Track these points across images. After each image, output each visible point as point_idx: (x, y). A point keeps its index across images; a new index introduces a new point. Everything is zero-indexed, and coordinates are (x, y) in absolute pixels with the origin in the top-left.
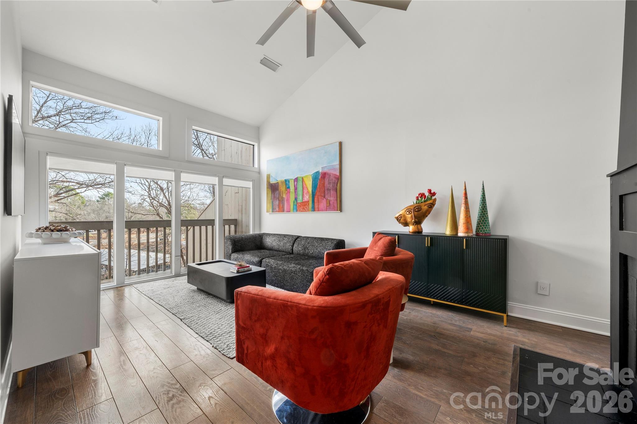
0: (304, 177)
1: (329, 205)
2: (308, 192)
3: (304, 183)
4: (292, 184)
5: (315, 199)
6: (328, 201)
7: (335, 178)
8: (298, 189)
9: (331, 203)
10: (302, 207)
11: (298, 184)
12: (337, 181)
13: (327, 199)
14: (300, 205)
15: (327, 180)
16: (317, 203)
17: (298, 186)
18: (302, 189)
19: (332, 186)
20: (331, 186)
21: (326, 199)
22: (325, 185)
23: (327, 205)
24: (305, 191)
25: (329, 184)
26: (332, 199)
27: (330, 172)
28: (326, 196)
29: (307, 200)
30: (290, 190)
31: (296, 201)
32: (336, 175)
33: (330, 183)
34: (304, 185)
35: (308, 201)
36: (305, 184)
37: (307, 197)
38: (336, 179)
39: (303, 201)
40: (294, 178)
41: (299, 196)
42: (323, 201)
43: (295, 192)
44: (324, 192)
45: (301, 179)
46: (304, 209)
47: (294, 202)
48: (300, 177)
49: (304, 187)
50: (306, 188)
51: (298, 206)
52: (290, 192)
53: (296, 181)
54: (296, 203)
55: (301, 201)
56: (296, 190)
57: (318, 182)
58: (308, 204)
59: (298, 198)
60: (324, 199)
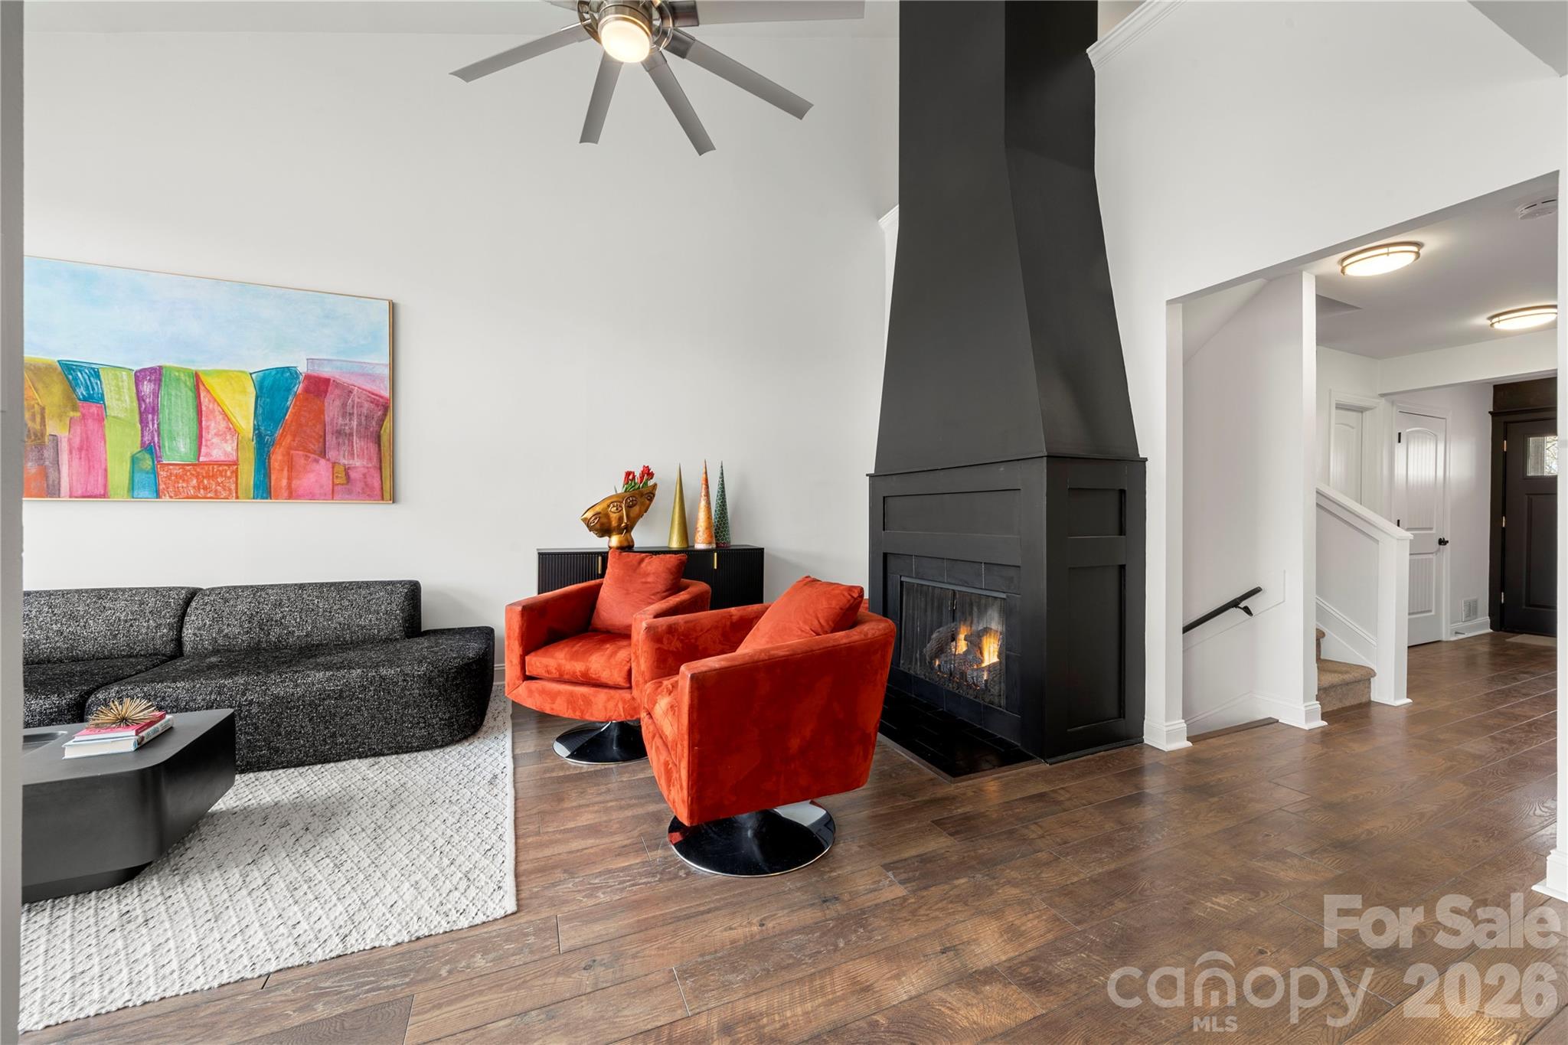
0: (208, 373)
1: (345, 482)
2: (232, 430)
3: (202, 395)
4: (119, 388)
5: (273, 457)
6: (340, 469)
7: (372, 402)
8: (164, 415)
9: (353, 475)
10: (194, 482)
11: (163, 392)
12: (380, 413)
13: (334, 464)
14: (177, 471)
15: (338, 403)
16: (285, 473)
17: (163, 400)
18: (192, 413)
19: (359, 424)
20: (355, 423)
21: (329, 460)
22: (327, 419)
23: (337, 481)
24: (214, 425)
25: (344, 416)
26: (357, 463)
27: (350, 381)
28: (331, 454)
29: (223, 458)
30: (102, 408)
31: (147, 456)
32: (376, 395)
33: (351, 414)
34: (205, 400)
35: (235, 463)
36: (214, 400)
37: (229, 447)
38: (377, 405)
39: (202, 459)
40: (137, 368)
41: (172, 438)
42: (315, 466)
43: (143, 422)
44: (321, 440)
45: (183, 378)
46: (205, 488)
47: (134, 460)
48: (178, 371)
49: (204, 408)
50: (217, 413)
51: (169, 477)
52: (101, 419)
53: (150, 381)
54: (151, 463)
55: (192, 459)
56: (153, 414)
57: (289, 403)
58: (229, 473)
59: (167, 444)
60: (323, 462)
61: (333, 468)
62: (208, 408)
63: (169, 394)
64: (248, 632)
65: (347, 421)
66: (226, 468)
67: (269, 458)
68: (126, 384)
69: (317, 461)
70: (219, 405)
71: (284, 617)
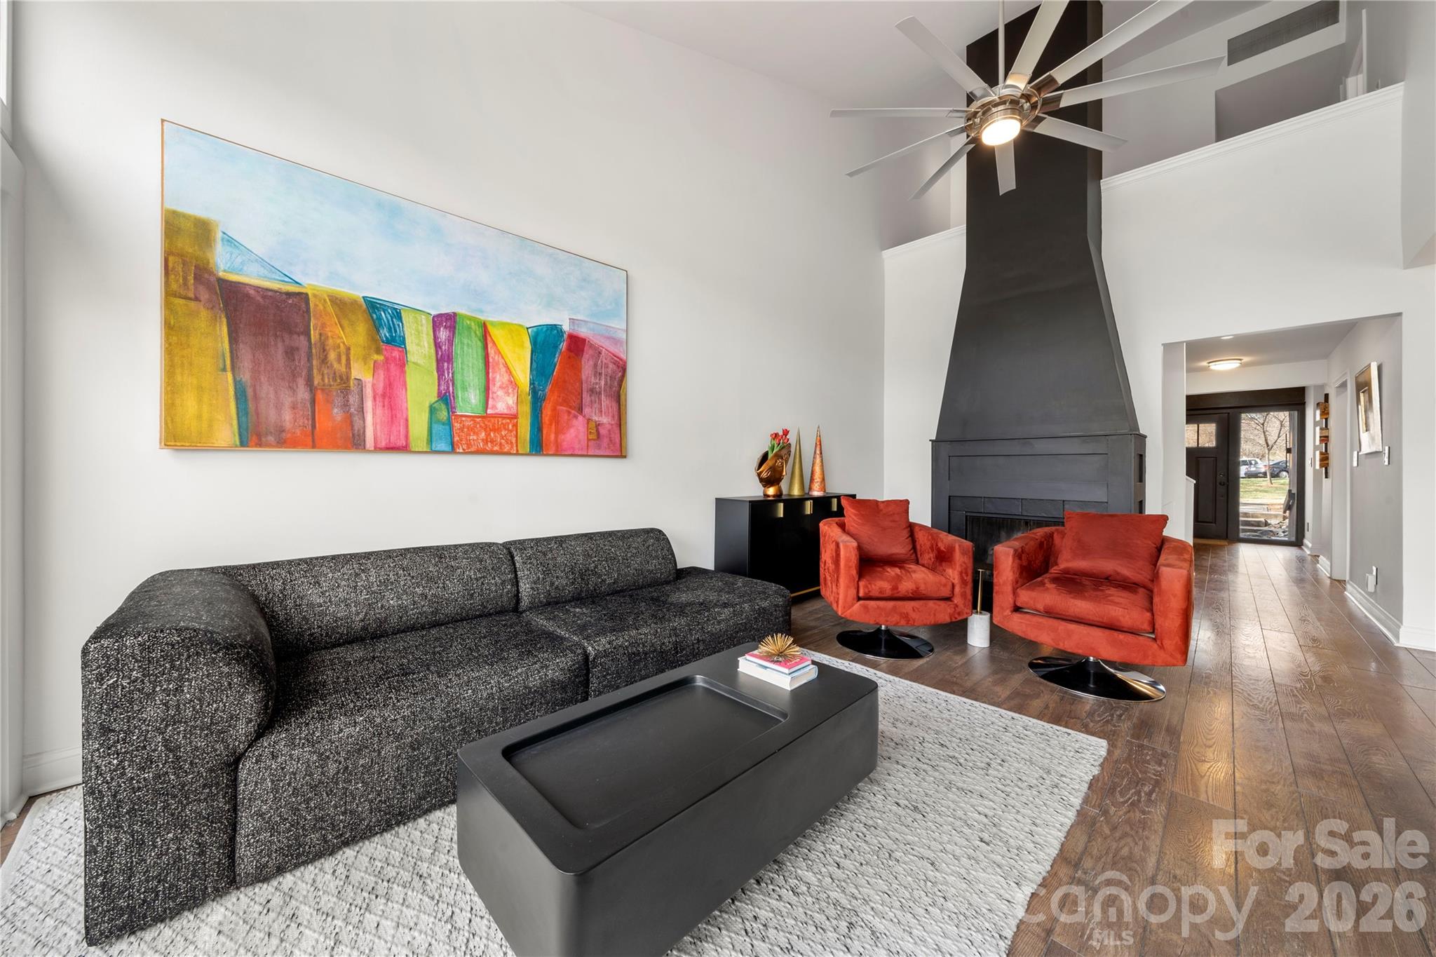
0: (493, 323)
1: (596, 437)
2: (513, 384)
3: (490, 345)
4: (419, 332)
5: (544, 412)
6: (592, 425)
7: (614, 364)
8: (458, 364)
9: (602, 431)
10: (483, 435)
11: (456, 340)
12: (620, 374)
13: (588, 420)
14: (469, 423)
15: (591, 363)
16: (553, 427)
17: (457, 349)
18: (481, 365)
19: (606, 384)
20: (603, 383)
21: (584, 417)
22: (584, 377)
23: (591, 437)
24: (499, 378)
25: (595, 376)
26: (604, 419)
27: (600, 344)
28: (587, 410)
29: (506, 411)
30: (404, 351)
31: (443, 407)
32: (618, 358)
33: (600, 374)
34: (491, 351)
35: (515, 417)
36: (498, 352)
37: (511, 401)
38: (618, 367)
39: (489, 411)
40: (434, 313)
41: (464, 389)
42: (575, 422)
43: (440, 371)
44: (579, 397)
45: (473, 327)
46: (492, 442)
47: (432, 410)
48: (470, 320)
49: (491, 360)
50: (501, 366)
51: (461, 429)
52: (402, 364)
53: (446, 327)
54: (446, 414)
55: (479, 411)
56: (448, 363)
57: (556, 360)
58: (510, 427)
59: (460, 396)
60: (580, 418)
61: (588, 423)
62: (494, 359)
63: (462, 343)
64: (573, 583)
65: (597, 381)
66: (508, 421)
67: (542, 413)
68: (425, 329)
69: (576, 417)
70: (503, 358)
71: (596, 567)
